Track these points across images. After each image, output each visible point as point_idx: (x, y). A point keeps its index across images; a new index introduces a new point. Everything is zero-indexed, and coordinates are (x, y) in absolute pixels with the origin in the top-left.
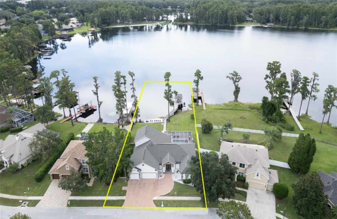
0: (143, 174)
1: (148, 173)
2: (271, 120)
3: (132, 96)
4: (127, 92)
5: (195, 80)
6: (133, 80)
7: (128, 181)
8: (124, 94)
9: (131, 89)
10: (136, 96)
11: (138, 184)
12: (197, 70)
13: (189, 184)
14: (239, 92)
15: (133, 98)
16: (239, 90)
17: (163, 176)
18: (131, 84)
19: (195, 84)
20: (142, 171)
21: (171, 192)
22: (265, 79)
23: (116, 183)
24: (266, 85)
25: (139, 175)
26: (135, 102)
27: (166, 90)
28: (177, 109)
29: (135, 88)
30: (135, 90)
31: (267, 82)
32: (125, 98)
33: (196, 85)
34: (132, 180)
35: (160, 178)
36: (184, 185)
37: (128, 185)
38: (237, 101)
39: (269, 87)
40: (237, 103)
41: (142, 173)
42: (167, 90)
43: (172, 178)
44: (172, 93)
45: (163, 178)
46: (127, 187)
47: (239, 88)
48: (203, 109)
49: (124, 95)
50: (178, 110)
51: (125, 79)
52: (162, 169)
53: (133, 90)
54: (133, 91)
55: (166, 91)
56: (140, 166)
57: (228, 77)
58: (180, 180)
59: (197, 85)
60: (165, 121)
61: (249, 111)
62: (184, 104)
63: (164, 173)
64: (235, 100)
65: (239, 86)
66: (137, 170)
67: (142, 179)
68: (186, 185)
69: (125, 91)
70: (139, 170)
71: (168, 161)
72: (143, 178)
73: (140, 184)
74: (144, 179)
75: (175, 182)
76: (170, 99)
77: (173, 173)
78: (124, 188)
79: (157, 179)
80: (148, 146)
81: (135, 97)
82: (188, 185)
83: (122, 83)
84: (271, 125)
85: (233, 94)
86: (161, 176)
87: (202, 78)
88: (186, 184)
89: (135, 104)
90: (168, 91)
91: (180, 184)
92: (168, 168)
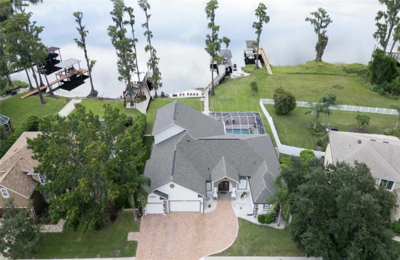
0: (171, 203)
1: (182, 201)
2: (388, 90)
3: (147, 49)
4: (136, 40)
5: (255, 23)
6: (148, 17)
7: (140, 217)
8: (131, 43)
9: (145, 35)
10: (154, 48)
11: (162, 225)
12: (260, 4)
13: (271, 225)
14: (326, 44)
15: (149, 51)
16: (327, 42)
17: (214, 204)
18: (143, 25)
19: (256, 30)
20: (170, 199)
21: (233, 244)
22: (377, 18)
23: (115, 223)
24: (376, 31)
25: (164, 205)
26: (152, 59)
27: (208, 36)
28: (224, 74)
29: (151, 32)
30: (152, 36)
31: (379, 25)
32: (134, 52)
33: (256, 32)
35: (208, 210)
36: (261, 226)
37: (141, 229)
38: (321, 60)
39: (381, 34)
40: (321, 64)
41: (169, 201)
42: (211, 35)
43: (232, 210)
44: (221, 41)
45: (215, 211)
46: (137, 234)
47: (326, 39)
48: (269, 74)
49: (131, 46)
50: (225, 76)
51: (133, 14)
52: (211, 190)
53: (147, 35)
54: (149, 38)
55: (208, 39)
56: (165, 189)
57: (307, 19)
59: (259, 32)
60: (206, 95)
61: (345, 76)
62: (235, 66)
63: (215, 199)
64: (317, 59)
65: (326, 35)
66: (158, 197)
67: (170, 212)
68: (265, 226)
69: (132, 39)
70: (164, 196)
71: (226, 177)
72: (172, 210)
73: (166, 225)
74: (173, 212)
75: (239, 219)
76: (215, 53)
77: (234, 199)
78: (131, 236)
79: (202, 211)
80: (180, 143)
81: (152, 51)
82: (269, 228)
83: (126, 23)
84: (390, 98)
85: (315, 49)
86: (210, 206)
87: (267, 19)
88: (265, 224)
89: (153, 63)
90: (211, 39)
91: (251, 223)
92: (223, 187)
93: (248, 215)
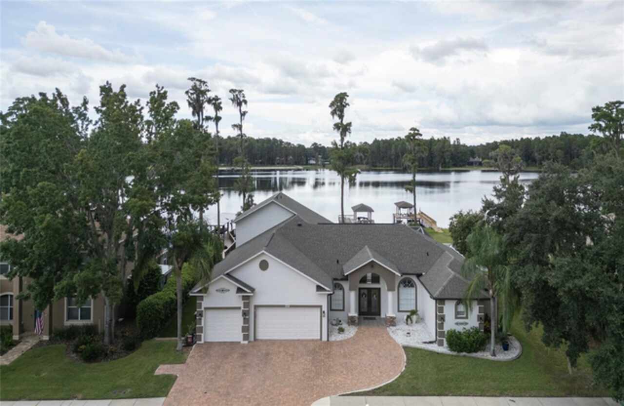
0: (261, 313)
1: (283, 306)
6: (243, 114)
7: (190, 346)
11: (236, 355)
13: (479, 355)
17: (351, 332)
18: (235, 126)
20: (258, 300)
21: (397, 379)
23: (133, 354)
25: (245, 314)
34: (209, 345)
35: (337, 337)
36: (457, 357)
37: (188, 360)
41: (256, 307)
43: (390, 338)
45: (353, 338)
46: (178, 366)
52: (343, 310)
56: (251, 274)
58: (431, 342)
67: (255, 339)
68: (464, 356)
70: (245, 291)
71: (372, 259)
72: (260, 334)
73: (244, 355)
74: (263, 341)
75: (406, 348)
78: (162, 370)
79: (325, 338)
80: (283, 228)
82: (474, 358)
86: (341, 330)
88: (466, 353)
92: (369, 308)
93: (425, 343)
